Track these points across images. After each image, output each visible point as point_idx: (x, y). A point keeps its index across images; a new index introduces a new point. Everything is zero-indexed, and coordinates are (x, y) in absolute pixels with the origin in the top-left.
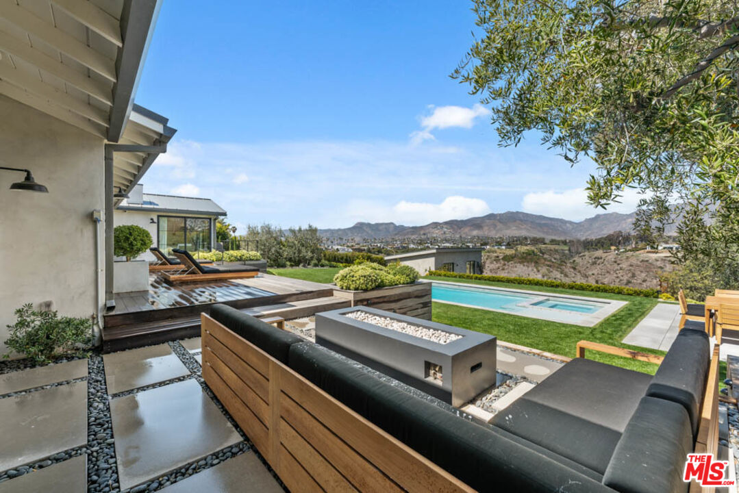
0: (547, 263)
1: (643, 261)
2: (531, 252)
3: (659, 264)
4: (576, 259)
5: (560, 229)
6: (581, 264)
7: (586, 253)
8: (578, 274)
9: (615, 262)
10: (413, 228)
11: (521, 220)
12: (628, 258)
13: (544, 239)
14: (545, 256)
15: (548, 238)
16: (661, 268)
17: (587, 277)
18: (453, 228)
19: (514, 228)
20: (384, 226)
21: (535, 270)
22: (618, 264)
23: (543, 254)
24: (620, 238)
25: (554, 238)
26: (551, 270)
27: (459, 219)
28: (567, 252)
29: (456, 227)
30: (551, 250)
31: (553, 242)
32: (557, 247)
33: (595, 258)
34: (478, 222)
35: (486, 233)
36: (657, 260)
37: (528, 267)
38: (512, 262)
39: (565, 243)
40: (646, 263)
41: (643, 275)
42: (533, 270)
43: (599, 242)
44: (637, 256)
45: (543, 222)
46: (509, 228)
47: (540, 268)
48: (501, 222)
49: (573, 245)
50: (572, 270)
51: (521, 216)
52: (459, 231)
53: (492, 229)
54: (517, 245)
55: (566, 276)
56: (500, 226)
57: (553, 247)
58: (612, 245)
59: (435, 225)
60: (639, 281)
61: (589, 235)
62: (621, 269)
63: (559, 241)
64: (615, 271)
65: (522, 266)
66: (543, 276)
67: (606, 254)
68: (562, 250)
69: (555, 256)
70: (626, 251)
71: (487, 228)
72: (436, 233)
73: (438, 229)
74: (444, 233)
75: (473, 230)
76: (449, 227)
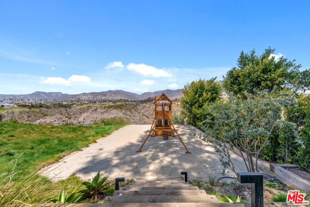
0: (125, 108)
2: (122, 105)
4: (138, 107)
5: (134, 97)
6: (139, 108)
7: (141, 105)
8: (137, 112)
9: (149, 107)
10: (72, 95)
11: (121, 93)
12: (152, 106)
13: (128, 100)
14: (127, 106)
15: (130, 100)
17: (140, 113)
18: (93, 95)
19: (119, 96)
20: (55, 94)
24: (151, 100)
25: (131, 100)
26: (127, 111)
27: (96, 92)
28: (135, 105)
29: (94, 95)
30: (130, 104)
31: (131, 101)
32: (132, 103)
33: (144, 106)
34: (105, 93)
35: (108, 98)
37: (117, 110)
38: (111, 109)
39: (135, 101)
42: (119, 112)
43: (145, 101)
45: (129, 94)
46: (117, 96)
47: (122, 111)
49: (137, 102)
50: (135, 111)
51: (121, 91)
52: (96, 97)
53: (110, 96)
54: (117, 102)
55: (132, 113)
56: (113, 95)
58: (148, 102)
59: (85, 94)
62: (150, 109)
63: (133, 101)
65: (115, 110)
66: (123, 114)
67: (146, 105)
68: (134, 104)
69: (131, 106)
70: (152, 104)
71: (108, 96)
72: (85, 98)
73: (86, 96)
74: (89, 98)
75: (102, 97)
76: (91, 95)
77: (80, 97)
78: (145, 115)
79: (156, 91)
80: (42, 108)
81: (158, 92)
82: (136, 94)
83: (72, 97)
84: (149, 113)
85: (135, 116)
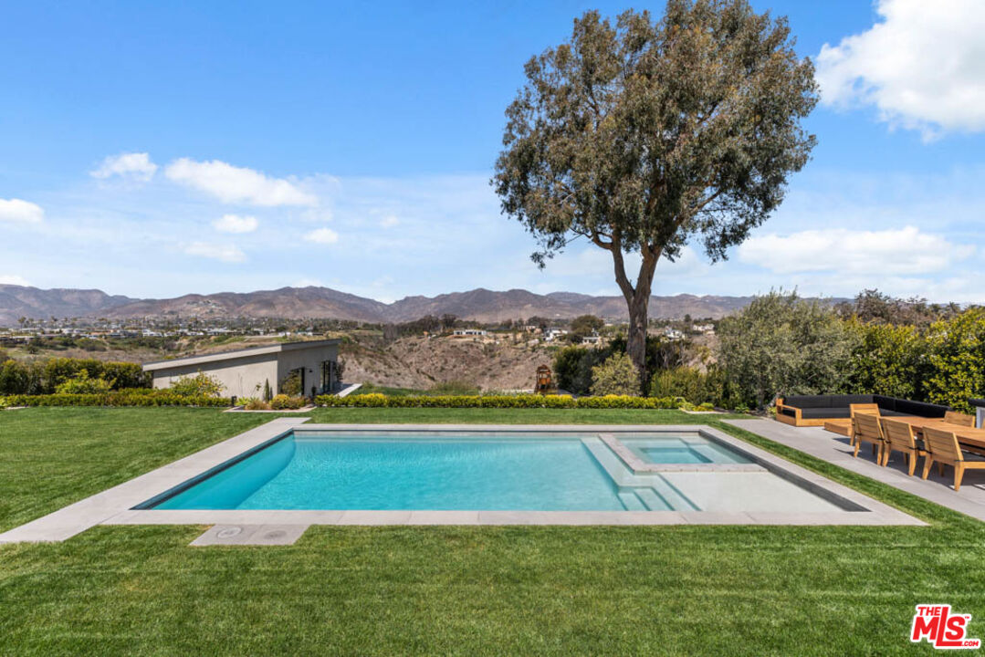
0: (368, 352)
1: (452, 346)
2: (345, 339)
3: (464, 349)
4: (393, 346)
5: (370, 311)
7: (402, 339)
9: (430, 348)
11: (327, 298)
12: (440, 343)
13: (356, 323)
14: (361, 344)
15: (361, 321)
16: (466, 352)
18: (226, 304)
19: (318, 308)
20: (76, 295)
21: (356, 362)
22: (433, 351)
23: (358, 341)
24: (430, 323)
25: (366, 321)
26: (374, 360)
28: (381, 338)
29: (231, 303)
30: (365, 336)
31: (366, 326)
32: (371, 332)
33: (411, 345)
34: (268, 298)
35: (280, 313)
36: (462, 345)
39: (378, 327)
40: (455, 349)
41: (454, 360)
43: (413, 327)
44: (447, 341)
45: (352, 302)
46: (311, 307)
47: (361, 360)
48: (300, 300)
49: (388, 330)
51: (327, 293)
52: (237, 309)
53: (288, 308)
54: (326, 330)
55: (390, 367)
56: (299, 304)
57: (367, 332)
58: (424, 330)
59: (195, 299)
60: (451, 367)
61: (399, 319)
63: (372, 325)
64: (430, 358)
66: (366, 370)
67: (420, 340)
68: (377, 336)
70: (437, 337)
71: (281, 307)
72: (196, 311)
73: (198, 306)
74: (212, 311)
75: (260, 308)
76: (220, 303)
77: (180, 307)
78: (424, 373)
79: (443, 295)
80: (70, 349)
81: (448, 296)
82: (378, 303)
83: (148, 308)
84: (433, 364)
85: (399, 374)
